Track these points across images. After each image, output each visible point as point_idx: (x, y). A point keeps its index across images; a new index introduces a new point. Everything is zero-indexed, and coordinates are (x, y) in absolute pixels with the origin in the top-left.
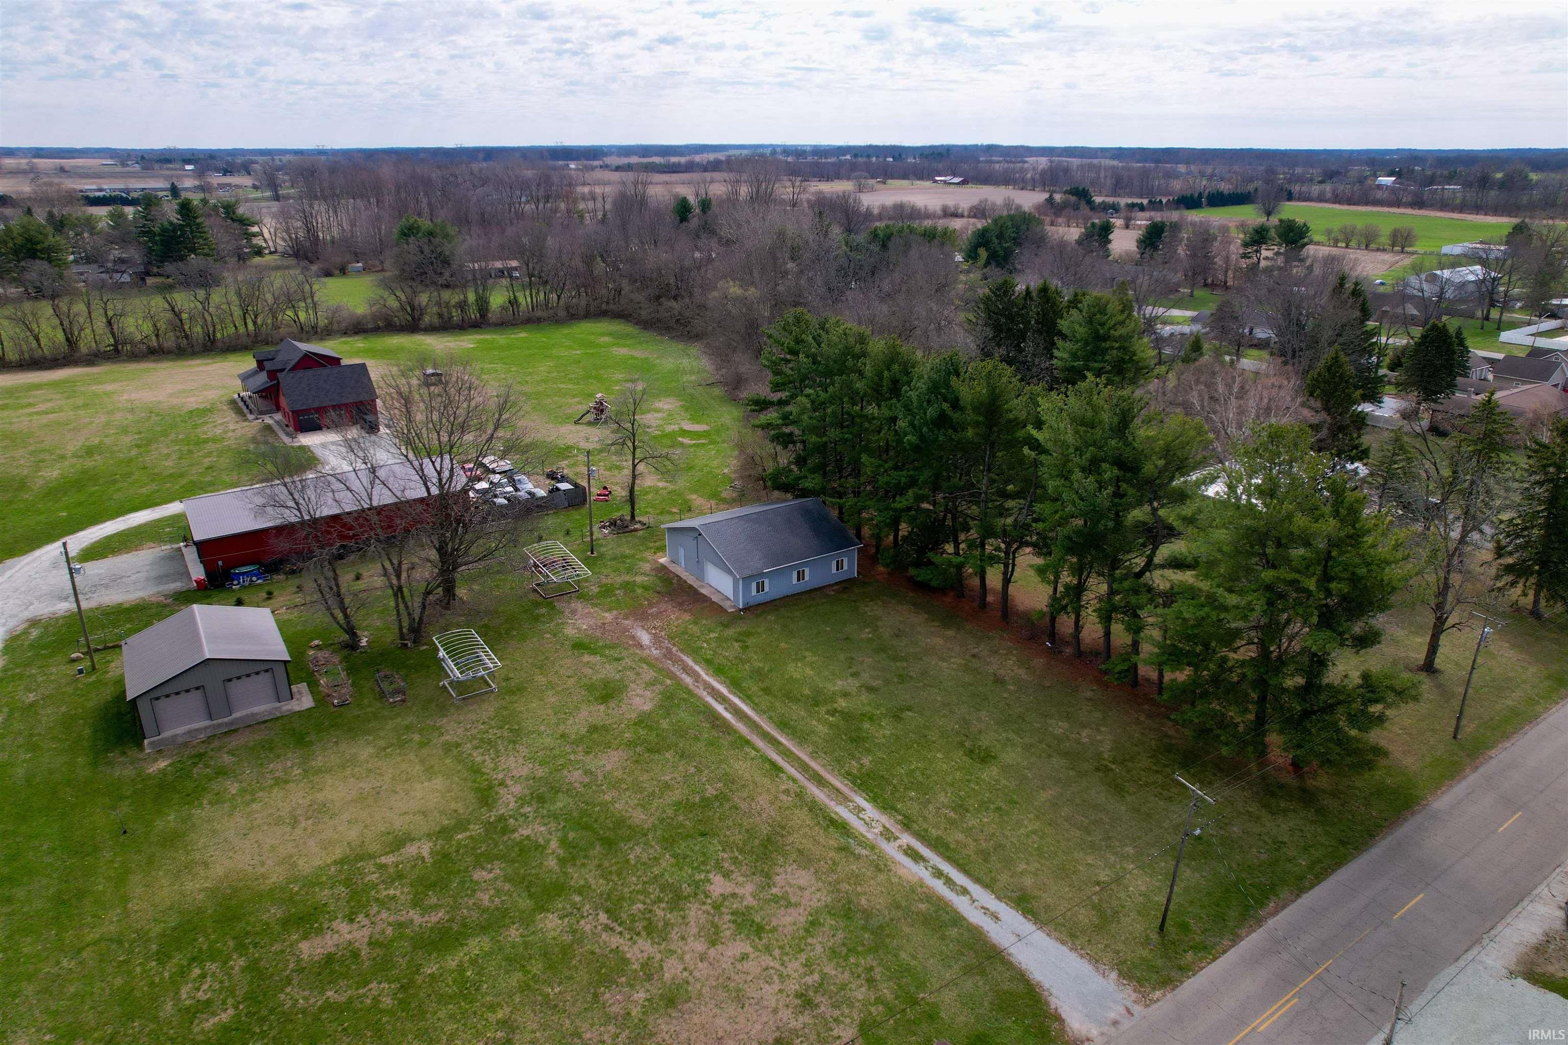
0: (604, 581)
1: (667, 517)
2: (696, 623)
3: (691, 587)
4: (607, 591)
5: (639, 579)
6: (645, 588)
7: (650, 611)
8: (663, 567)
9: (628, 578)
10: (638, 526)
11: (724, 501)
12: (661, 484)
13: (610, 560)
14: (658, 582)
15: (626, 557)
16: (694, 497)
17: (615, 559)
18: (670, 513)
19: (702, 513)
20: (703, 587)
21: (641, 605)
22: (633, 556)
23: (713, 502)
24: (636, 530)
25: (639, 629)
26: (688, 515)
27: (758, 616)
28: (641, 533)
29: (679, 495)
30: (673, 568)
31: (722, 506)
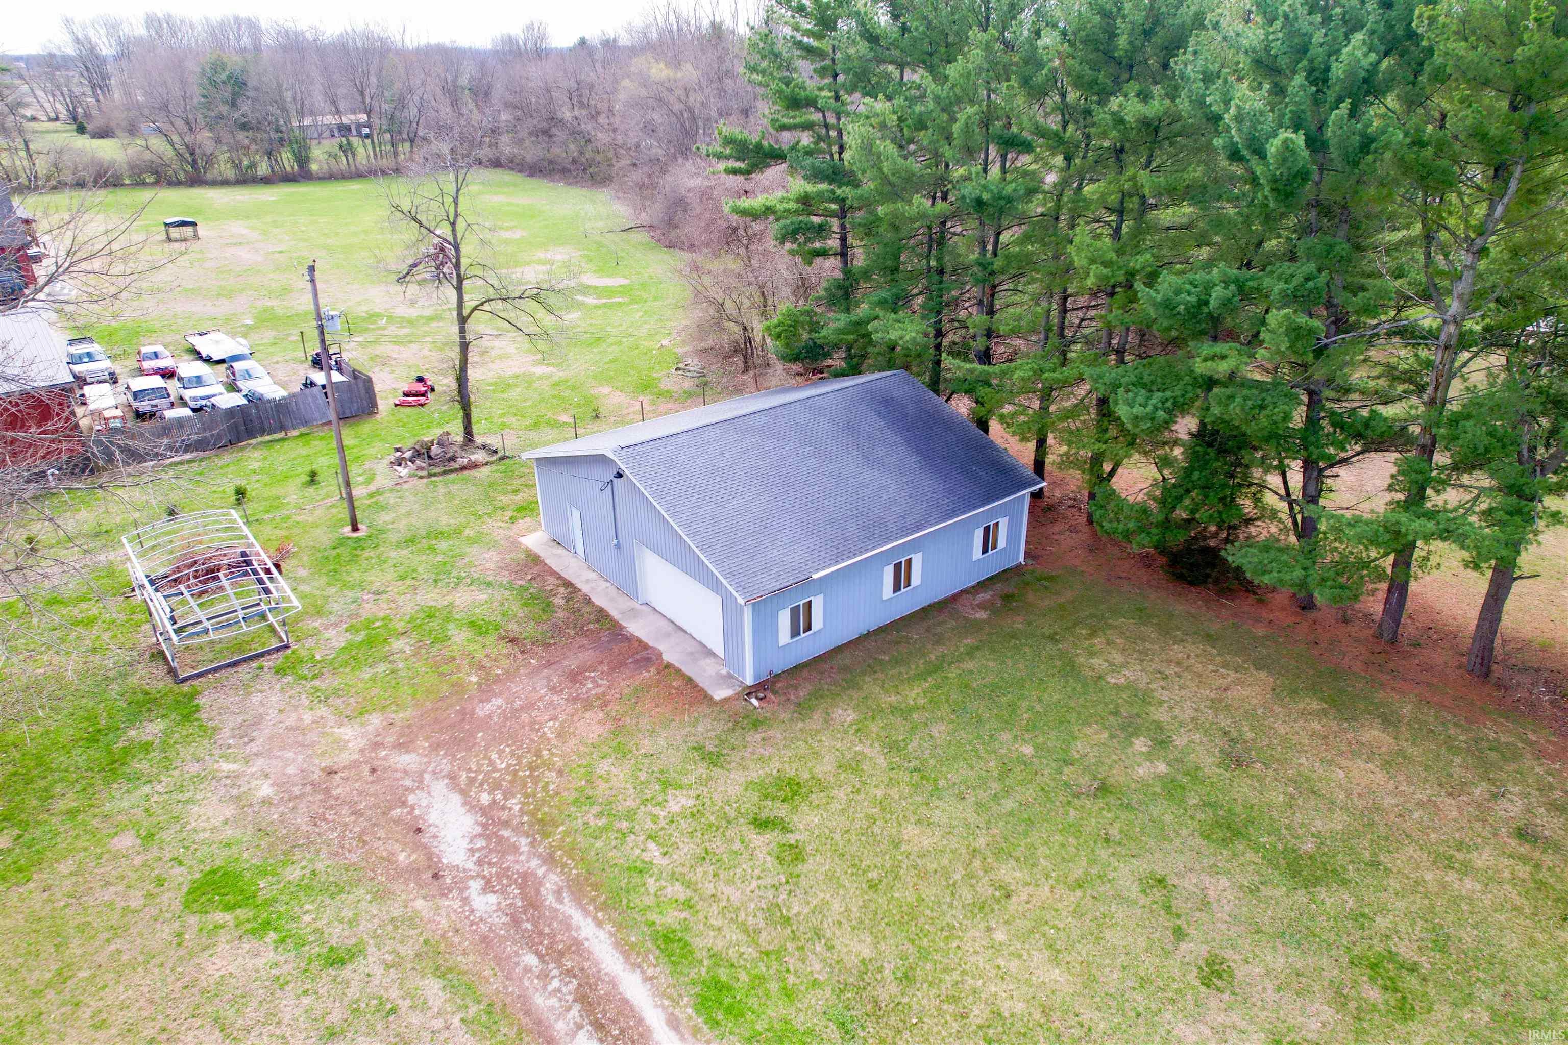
0: (369, 609)
1: (548, 433)
2: (622, 753)
3: (602, 615)
4: (370, 642)
5: (463, 598)
6: (477, 627)
7: (482, 710)
8: (534, 559)
9: (432, 597)
10: (479, 456)
11: (669, 395)
12: (538, 370)
13: (399, 545)
14: (516, 608)
15: (439, 535)
16: (606, 390)
17: (410, 541)
18: (554, 424)
19: (622, 421)
20: (633, 613)
21: (459, 688)
22: (457, 532)
23: (646, 399)
24: (474, 466)
25: (440, 787)
26: (595, 426)
27: (802, 710)
28: (484, 471)
29: (574, 388)
30: (556, 559)
31: (664, 407)
